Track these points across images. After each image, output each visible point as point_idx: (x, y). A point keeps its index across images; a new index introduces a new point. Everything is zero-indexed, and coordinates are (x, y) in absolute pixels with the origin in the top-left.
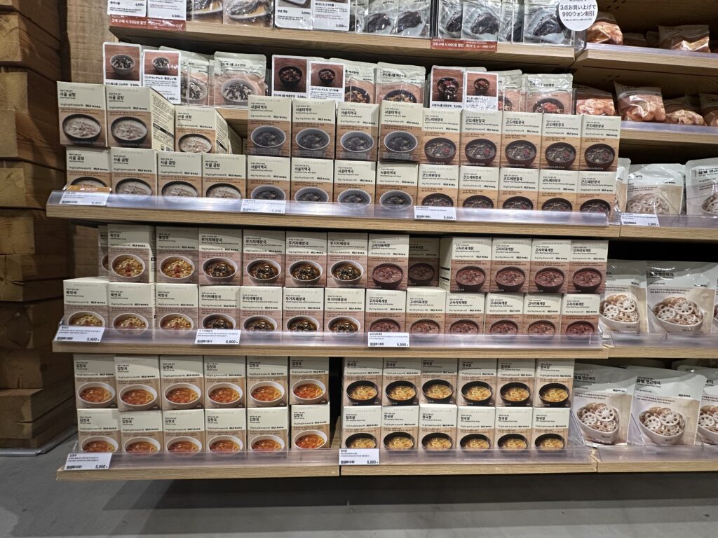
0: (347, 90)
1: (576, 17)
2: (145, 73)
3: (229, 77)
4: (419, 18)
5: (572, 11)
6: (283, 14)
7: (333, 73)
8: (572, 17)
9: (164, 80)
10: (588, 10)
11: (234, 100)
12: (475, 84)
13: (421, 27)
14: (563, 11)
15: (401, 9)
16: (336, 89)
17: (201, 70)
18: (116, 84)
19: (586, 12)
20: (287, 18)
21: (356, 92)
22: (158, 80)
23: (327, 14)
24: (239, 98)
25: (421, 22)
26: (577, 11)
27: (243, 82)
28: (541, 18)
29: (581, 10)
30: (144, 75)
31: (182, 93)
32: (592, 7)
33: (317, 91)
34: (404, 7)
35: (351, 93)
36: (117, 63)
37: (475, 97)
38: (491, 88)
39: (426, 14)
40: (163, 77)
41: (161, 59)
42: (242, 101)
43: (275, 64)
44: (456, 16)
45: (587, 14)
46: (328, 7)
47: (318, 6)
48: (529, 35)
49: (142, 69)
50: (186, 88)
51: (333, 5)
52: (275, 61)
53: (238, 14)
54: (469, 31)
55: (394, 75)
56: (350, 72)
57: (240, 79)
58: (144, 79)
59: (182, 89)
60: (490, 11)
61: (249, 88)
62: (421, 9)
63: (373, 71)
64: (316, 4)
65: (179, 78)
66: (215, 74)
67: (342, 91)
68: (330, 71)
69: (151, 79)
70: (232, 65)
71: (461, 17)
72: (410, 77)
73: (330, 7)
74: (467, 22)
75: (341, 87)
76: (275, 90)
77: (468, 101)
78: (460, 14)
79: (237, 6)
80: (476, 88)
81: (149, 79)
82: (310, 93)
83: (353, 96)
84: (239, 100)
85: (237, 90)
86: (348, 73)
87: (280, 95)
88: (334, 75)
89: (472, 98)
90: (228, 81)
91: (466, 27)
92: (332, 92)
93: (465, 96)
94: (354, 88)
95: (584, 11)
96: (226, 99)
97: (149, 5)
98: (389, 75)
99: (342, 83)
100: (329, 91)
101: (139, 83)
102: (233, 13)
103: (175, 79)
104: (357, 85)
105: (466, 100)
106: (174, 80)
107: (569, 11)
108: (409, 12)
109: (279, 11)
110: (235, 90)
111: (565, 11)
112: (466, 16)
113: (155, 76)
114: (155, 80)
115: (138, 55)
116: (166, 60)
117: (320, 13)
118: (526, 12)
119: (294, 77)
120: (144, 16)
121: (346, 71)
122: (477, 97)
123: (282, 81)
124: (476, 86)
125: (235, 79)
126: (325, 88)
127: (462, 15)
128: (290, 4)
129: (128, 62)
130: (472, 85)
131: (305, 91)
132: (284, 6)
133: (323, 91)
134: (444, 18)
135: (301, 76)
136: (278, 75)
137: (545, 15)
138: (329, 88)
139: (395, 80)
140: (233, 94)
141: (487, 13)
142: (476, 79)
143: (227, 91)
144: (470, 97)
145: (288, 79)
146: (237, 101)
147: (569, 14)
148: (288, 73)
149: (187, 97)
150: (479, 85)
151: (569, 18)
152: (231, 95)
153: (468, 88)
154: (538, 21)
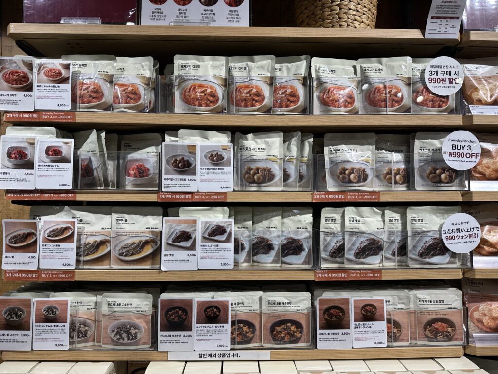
0: (233, 323)
1: (460, 240)
2: (36, 323)
3: (117, 319)
4: (302, 246)
5: (455, 234)
6: (169, 258)
7: (218, 309)
8: (456, 241)
9: (53, 327)
10: (471, 233)
11: (121, 341)
12: (362, 310)
13: (304, 254)
14: (446, 235)
15: (284, 234)
16: (222, 325)
17: (89, 307)
18: (8, 335)
19: (470, 235)
20: (173, 261)
21: (241, 325)
22: (47, 328)
23: (212, 254)
24: (126, 339)
25: (304, 250)
26: (460, 234)
27: (129, 323)
28: (424, 242)
29: (464, 233)
30: (34, 324)
31: (70, 337)
32: (475, 229)
33: (203, 328)
34: (286, 232)
35: (236, 327)
36: (9, 314)
37: (362, 323)
38: (378, 313)
39: (308, 242)
40: (53, 324)
41: (50, 307)
42: (129, 342)
43: (161, 306)
44: (338, 245)
45: (470, 236)
46: (212, 247)
47: (203, 247)
48: (414, 256)
49: (33, 318)
50: (74, 330)
51: (218, 246)
52: (161, 303)
53: (126, 255)
54: (352, 257)
55: (280, 304)
56: (235, 304)
57: (127, 321)
58: (34, 328)
59: (70, 333)
60: (372, 237)
61: (135, 329)
62: (303, 237)
63: (258, 300)
64: (202, 246)
65: (67, 325)
66: (103, 315)
67: (228, 327)
68: (216, 307)
69: (41, 328)
70: (119, 305)
71: (343, 245)
72: (296, 304)
73: (214, 247)
74: (350, 250)
75: (227, 322)
76: (161, 331)
77: (355, 328)
78: (342, 242)
79: (125, 248)
80: (363, 314)
81: (39, 328)
82: (195, 331)
83: (239, 329)
84: (126, 341)
85: (124, 332)
86: (234, 306)
87: (166, 336)
88: (220, 312)
89: (359, 324)
90: (116, 322)
91: (349, 255)
92: (218, 328)
93: (352, 323)
94: (240, 322)
95: (467, 234)
96: (113, 340)
97: (41, 257)
98: (275, 304)
99: (227, 319)
100: (214, 328)
101: (29, 332)
102: (121, 254)
103: (64, 326)
104: (243, 318)
105: (353, 326)
106: (63, 328)
107: (452, 235)
108: (292, 238)
109: (165, 255)
110: (122, 332)
111: (448, 235)
112: (348, 244)
113: (45, 324)
114: (45, 328)
115: (29, 306)
116: (56, 308)
117: (205, 254)
118: (409, 233)
119: (180, 317)
120: (36, 268)
121: (232, 304)
122: (365, 323)
123: (168, 321)
124: (363, 312)
125: (122, 320)
126: (211, 325)
127: (344, 243)
128: (176, 248)
129: (19, 313)
130: (359, 311)
131: (191, 330)
132: (171, 250)
133: (209, 329)
134: (326, 247)
135: (186, 314)
136: (164, 317)
137: (428, 239)
138: (214, 325)
139: (280, 309)
140: (120, 336)
141: (369, 239)
142: (363, 304)
143: (115, 332)
144: (358, 323)
145: (174, 319)
146: (124, 342)
147: (452, 238)
148: (174, 313)
149: (76, 339)
150: (367, 311)
151: (452, 241)
152: (118, 337)
153: (354, 315)
154: (422, 244)
